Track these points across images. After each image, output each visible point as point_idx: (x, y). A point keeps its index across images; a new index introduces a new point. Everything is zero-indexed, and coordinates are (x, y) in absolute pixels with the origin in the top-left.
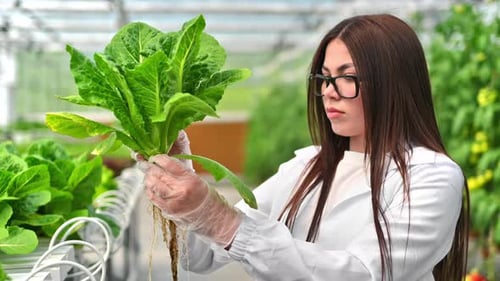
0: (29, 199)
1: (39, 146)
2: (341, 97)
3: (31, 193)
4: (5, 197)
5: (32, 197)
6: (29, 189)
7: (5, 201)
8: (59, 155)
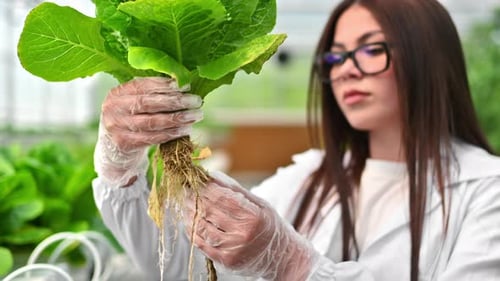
0: (15, 212)
2: (365, 75)
6: (14, 199)
8: (61, 159)
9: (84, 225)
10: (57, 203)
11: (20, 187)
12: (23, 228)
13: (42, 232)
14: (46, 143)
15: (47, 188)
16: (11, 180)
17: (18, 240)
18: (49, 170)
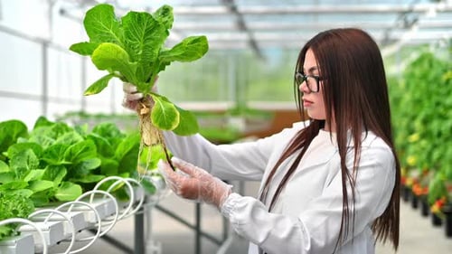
0: (84, 164)
1: (99, 127)
2: (311, 91)
3: (84, 159)
4: (63, 162)
5: (88, 163)
6: (83, 157)
7: (63, 165)
8: (114, 133)
9: (128, 174)
10: (110, 161)
11: (87, 149)
12: (88, 175)
13: (101, 177)
14: (104, 123)
15: (104, 151)
16: (82, 144)
17: (86, 181)
18: (106, 140)
